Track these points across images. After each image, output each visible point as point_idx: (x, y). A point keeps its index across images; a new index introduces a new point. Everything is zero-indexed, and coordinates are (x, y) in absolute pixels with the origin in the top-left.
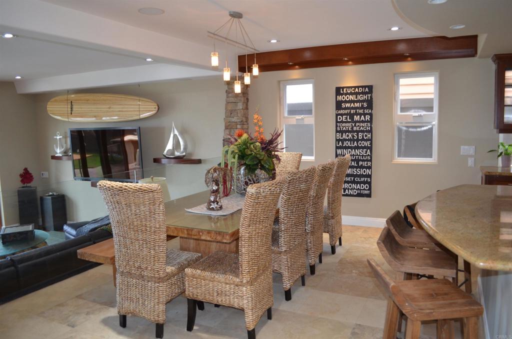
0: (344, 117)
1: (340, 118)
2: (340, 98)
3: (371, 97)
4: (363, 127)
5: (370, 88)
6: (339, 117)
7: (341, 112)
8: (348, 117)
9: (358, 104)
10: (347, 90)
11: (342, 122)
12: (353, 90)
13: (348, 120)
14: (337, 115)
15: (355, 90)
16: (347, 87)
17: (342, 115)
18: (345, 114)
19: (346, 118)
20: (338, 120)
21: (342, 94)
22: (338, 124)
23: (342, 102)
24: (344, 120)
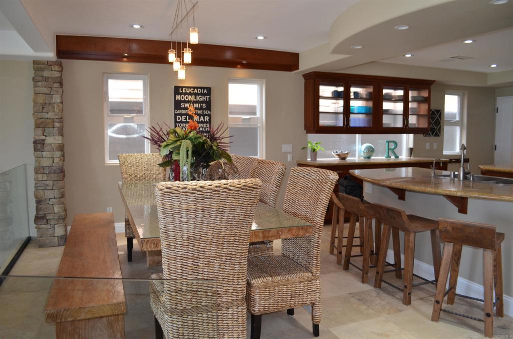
0: (183, 117)
1: (179, 119)
2: (179, 97)
3: (210, 99)
4: (202, 128)
5: (209, 89)
6: (178, 117)
7: (181, 112)
8: (188, 117)
9: (197, 104)
10: (186, 90)
11: (181, 122)
12: (192, 91)
13: (188, 120)
14: (176, 115)
15: (194, 91)
16: (186, 87)
17: (181, 115)
18: (184, 114)
19: (186, 119)
20: (178, 120)
21: (181, 94)
22: (177, 124)
23: (182, 101)
24: (183, 120)
